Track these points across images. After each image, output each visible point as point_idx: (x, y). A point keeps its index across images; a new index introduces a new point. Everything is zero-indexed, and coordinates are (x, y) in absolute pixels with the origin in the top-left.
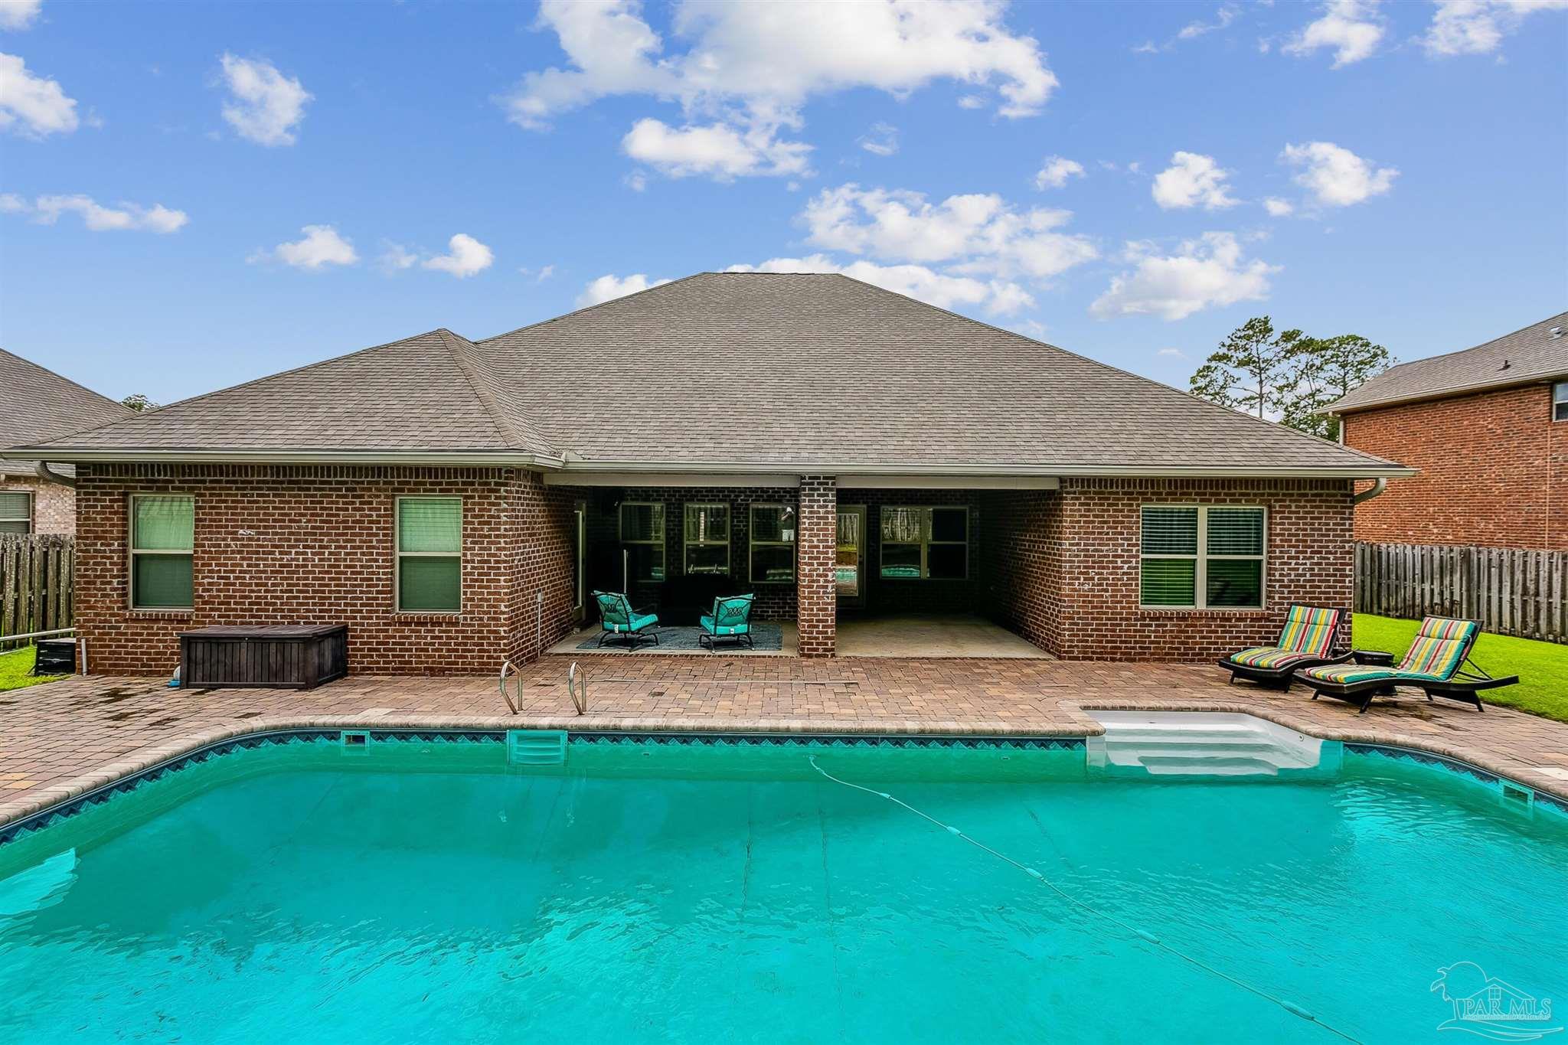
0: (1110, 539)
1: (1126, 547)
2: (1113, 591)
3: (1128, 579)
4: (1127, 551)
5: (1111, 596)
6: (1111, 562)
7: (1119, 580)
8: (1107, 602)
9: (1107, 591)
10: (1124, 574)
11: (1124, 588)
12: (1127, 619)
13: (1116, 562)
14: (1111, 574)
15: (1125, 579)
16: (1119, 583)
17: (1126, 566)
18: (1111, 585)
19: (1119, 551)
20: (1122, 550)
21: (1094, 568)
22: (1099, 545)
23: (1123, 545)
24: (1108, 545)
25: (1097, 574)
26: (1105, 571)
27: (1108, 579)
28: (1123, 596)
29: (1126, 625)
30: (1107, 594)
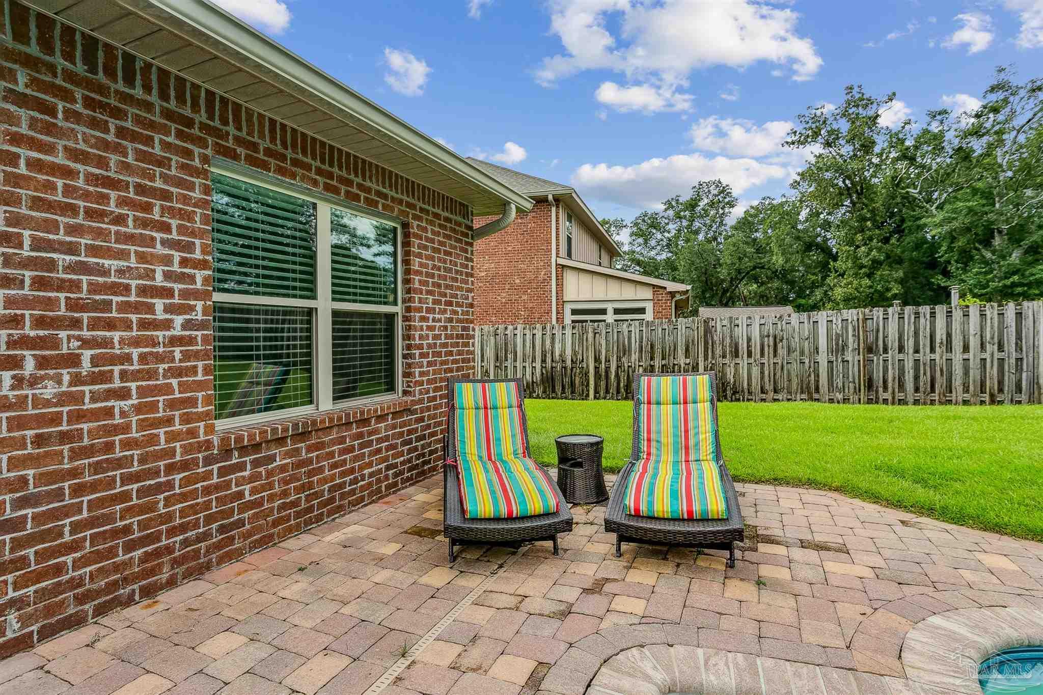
0: (130, 238)
1: (176, 268)
2: (142, 392)
3: (186, 356)
4: (182, 278)
5: (138, 409)
6: (136, 307)
7: (160, 358)
8: (126, 428)
9: (123, 394)
10: (174, 341)
11: (174, 382)
12: (185, 466)
13: (151, 309)
14: (136, 342)
15: (178, 355)
16: (162, 367)
17: (179, 320)
18: (135, 376)
19: (159, 276)
20: (167, 276)
21: (76, 324)
22: (93, 251)
23: (168, 261)
24: (122, 255)
25: (87, 343)
26: (116, 335)
27: (127, 358)
28: (172, 405)
29: (186, 482)
30: (126, 404)
